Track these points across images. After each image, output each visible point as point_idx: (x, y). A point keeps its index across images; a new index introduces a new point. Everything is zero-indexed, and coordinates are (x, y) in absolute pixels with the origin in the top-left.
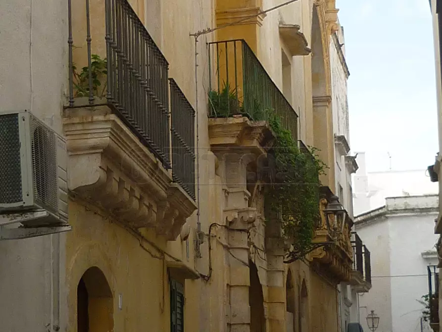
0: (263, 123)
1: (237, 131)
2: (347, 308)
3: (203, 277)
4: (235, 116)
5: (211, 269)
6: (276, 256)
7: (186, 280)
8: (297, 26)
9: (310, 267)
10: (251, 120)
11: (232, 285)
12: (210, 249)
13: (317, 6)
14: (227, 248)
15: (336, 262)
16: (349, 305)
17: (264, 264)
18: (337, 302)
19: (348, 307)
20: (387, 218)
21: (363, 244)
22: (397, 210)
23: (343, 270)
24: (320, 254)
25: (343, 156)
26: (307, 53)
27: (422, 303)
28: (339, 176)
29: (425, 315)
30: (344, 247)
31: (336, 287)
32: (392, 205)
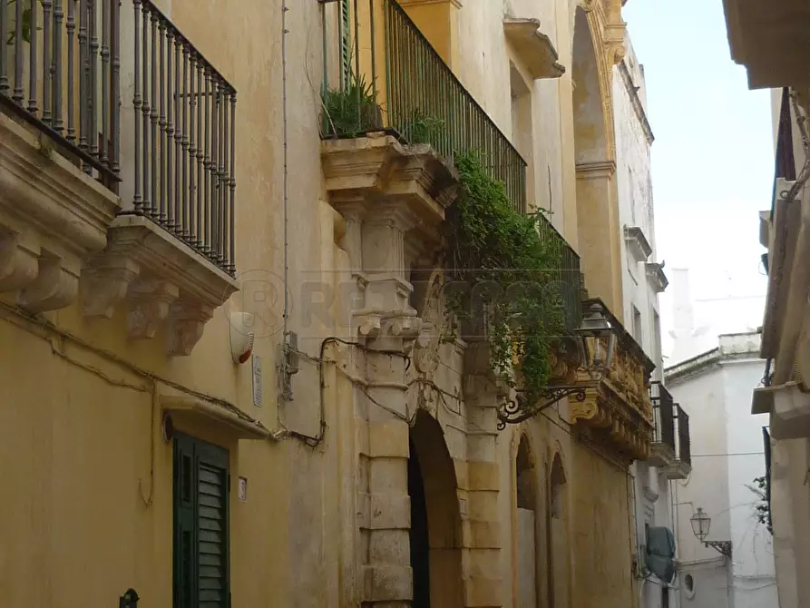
0: (426, 148)
1: (376, 162)
2: (647, 503)
3: (303, 439)
4: (371, 134)
5: (323, 424)
6: (482, 408)
7: (241, 441)
8: (535, 20)
9: (572, 433)
10: (403, 142)
11: (374, 455)
12: (322, 385)
13: (587, 12)
14: (363, 387)
15: (620, 426)
16: (653, 498)
17: (460, 422)
18: (628, 495)
19: (653, 501)
20: (721, 366)
21: (675, 402)
22: (735, 354)
23: (634, 441)
24: (588, 412)
25: (642, 263)
26: (559, 73)
27: (755, 491)
28: (632, 292)
29: (761, 513)
30: (636, 403)
31: (627, 469)
32: (729, 346)
